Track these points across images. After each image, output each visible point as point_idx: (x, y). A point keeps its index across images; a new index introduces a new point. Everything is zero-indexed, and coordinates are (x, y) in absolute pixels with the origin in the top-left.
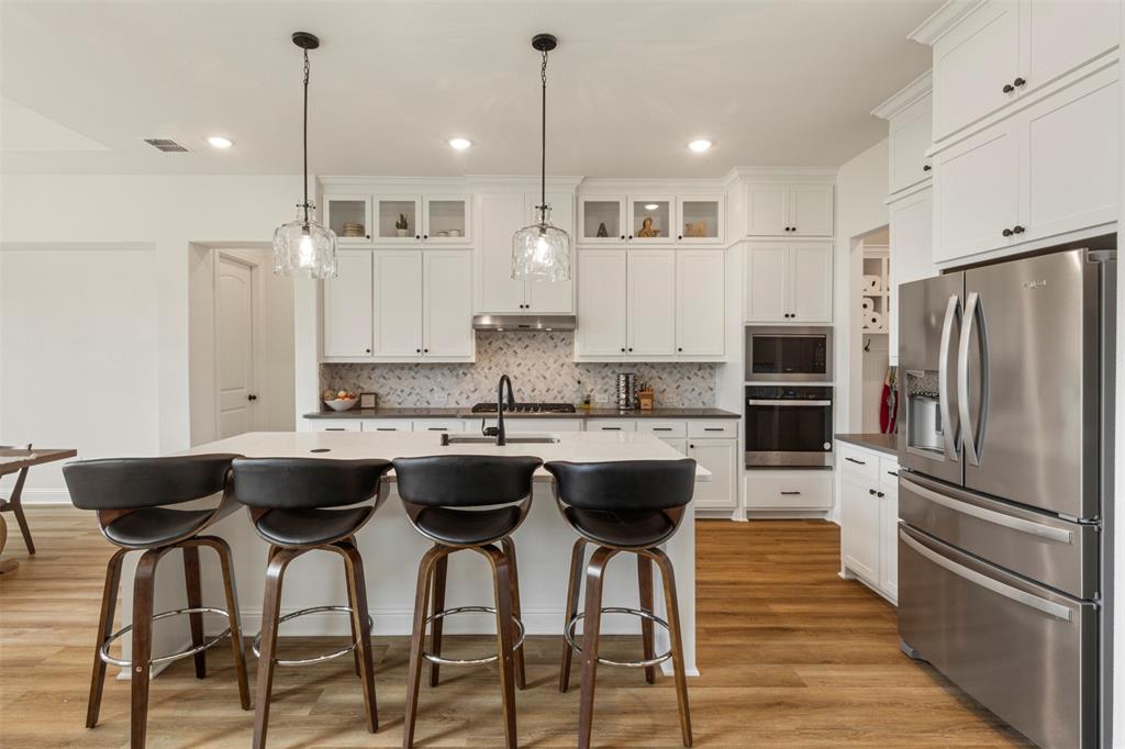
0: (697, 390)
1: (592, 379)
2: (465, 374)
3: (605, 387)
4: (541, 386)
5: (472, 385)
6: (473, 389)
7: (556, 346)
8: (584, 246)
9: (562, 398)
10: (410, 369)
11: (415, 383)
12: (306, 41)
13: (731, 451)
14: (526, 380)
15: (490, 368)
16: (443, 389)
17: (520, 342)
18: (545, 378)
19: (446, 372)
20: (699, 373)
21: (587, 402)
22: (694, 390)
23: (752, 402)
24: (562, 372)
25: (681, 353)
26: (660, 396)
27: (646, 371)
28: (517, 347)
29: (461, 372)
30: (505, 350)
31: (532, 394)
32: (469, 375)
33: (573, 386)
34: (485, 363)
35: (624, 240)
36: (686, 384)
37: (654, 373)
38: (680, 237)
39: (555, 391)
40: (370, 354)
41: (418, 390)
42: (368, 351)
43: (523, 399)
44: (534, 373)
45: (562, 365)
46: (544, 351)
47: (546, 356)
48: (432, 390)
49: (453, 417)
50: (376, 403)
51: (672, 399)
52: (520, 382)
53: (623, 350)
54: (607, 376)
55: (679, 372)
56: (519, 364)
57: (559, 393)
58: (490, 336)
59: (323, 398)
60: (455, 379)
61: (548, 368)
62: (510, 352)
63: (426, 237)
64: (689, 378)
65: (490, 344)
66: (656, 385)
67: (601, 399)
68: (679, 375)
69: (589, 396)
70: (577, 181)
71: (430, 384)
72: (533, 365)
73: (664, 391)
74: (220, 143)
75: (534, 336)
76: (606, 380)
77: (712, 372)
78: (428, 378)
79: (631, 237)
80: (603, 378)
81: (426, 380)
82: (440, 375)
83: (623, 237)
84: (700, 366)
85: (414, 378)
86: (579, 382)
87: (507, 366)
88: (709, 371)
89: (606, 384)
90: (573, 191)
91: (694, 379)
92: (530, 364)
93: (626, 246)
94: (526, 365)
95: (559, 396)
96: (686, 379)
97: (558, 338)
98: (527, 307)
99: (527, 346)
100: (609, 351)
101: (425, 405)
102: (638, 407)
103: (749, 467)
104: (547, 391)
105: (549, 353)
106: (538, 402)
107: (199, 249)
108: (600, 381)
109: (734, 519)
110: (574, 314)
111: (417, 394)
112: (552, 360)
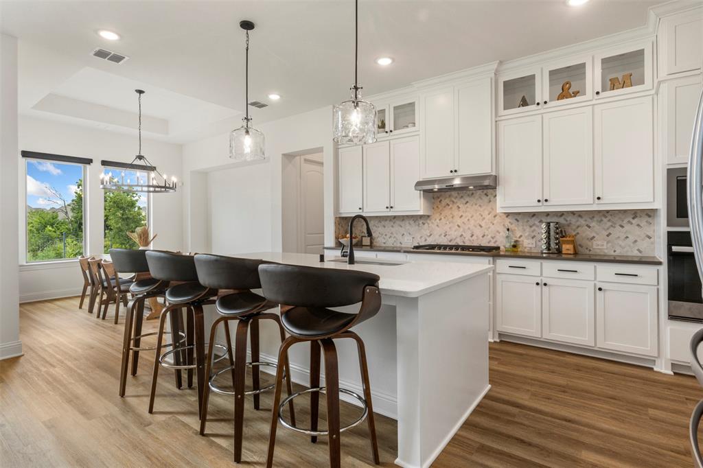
0: (631, 238)
1: (521, 228)
2: (424, 224)
3: (533, 234)
4: (478, 232)
5: (428, 231)
6: (429, 235)
7: (490, 201)
8: (503, 118)
9: (496, 242)
10: (390, 220)
11: (393, 230)
12: (247, 25)
13: (650, 299)
14: (467, 228)
15: (440, 219)
16: (410, 234)
17: (462, 200)
18: (481, 226)
19: (412, 222)
20: (634, 221)
21: (514, 246)
22: (627, 237)
23: (675, 249)
24: (495, 222)
25: (600, 201)
26: (590, 243)
27: (573, 220)
28: (460, 203)
29: (421, 223)
30: (451, 206)
31: (471, 239)
32: (426, 224)
33: (504, 233)
34: (437, 216)
35: (540, 106)
36: (617, 232)
37: (582, 222)
38: (598, 93)
39: (489, 236)
40: (361, 211)
41: (395, 235)
42: (360, 209)
43: (464, 242)
44: (472, 222)
45: (495, 216)
46: (480, 206)
47: (482, 210)
48: (403, 234)
49: (399, 251)
50: (371, 243)
51: (600, 245)
52: (462, 229)
53: (539, 201)
54: (534, 225)
55: (609, 221)
56: (461, 216)
57: (493, 238)
58: (441, 196)
59: (337, 238)
60: (417, 227)
61: (484, 218)
62: (455, 207)
63: (391, 131)
64: (622, 227)
65: (440, 202)
66: (585, 233)
67: (527, 244)
68: (610, 224)
69: (516, 241)
70: (494, 66)
71: (402, 230)
72: (472, 217)
73: (594, 237)
74: (274, 97)
75: (473, 194)
76: (534, 227)
77: (650, 220)
78: (401, 227)
79: (546, 103)
80: (531, 227)
81: (400, 228)
82: (408, 225)
83: (538, 104)
84: (635, 214)
85: (392, 226)
86: (508, 230)
87: (453, 217)
88: (647, 218)
89: (533, 232)
90: (493, 75)
91: (627, 227)
92: (470, 216)
93: (542, 111)
94: (466, 217)
95: (493, 241)
96: (618, 227)
97: (492, 194)
98: (456, 171)
99: (467, 202)
100: (527, 203)
101: (399, 245)
102: (559, 251)
103: (672, 317)
104: (483, 237)
105: (484, 207)
106: (475, 244)
107: (289, 157)
108: (528, 229)
109: (655, 369)
110: (494, 174)
111: (395, 237)
112: (487, 212)
